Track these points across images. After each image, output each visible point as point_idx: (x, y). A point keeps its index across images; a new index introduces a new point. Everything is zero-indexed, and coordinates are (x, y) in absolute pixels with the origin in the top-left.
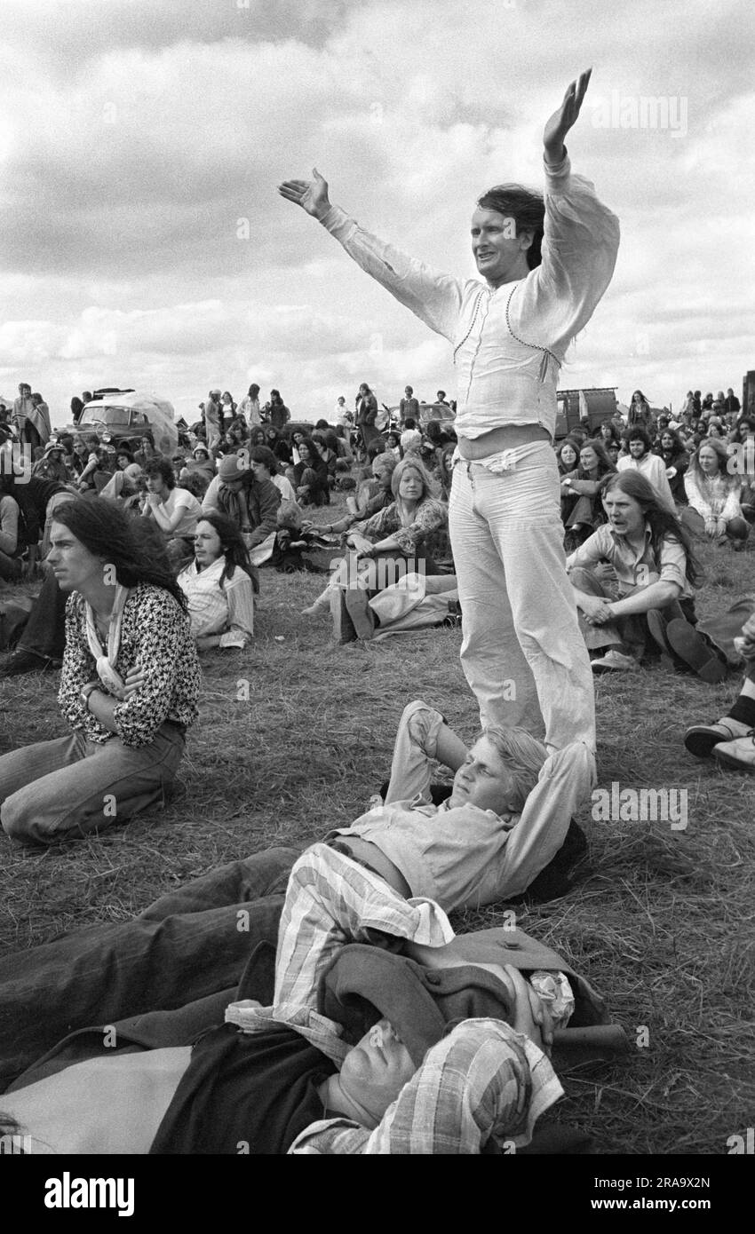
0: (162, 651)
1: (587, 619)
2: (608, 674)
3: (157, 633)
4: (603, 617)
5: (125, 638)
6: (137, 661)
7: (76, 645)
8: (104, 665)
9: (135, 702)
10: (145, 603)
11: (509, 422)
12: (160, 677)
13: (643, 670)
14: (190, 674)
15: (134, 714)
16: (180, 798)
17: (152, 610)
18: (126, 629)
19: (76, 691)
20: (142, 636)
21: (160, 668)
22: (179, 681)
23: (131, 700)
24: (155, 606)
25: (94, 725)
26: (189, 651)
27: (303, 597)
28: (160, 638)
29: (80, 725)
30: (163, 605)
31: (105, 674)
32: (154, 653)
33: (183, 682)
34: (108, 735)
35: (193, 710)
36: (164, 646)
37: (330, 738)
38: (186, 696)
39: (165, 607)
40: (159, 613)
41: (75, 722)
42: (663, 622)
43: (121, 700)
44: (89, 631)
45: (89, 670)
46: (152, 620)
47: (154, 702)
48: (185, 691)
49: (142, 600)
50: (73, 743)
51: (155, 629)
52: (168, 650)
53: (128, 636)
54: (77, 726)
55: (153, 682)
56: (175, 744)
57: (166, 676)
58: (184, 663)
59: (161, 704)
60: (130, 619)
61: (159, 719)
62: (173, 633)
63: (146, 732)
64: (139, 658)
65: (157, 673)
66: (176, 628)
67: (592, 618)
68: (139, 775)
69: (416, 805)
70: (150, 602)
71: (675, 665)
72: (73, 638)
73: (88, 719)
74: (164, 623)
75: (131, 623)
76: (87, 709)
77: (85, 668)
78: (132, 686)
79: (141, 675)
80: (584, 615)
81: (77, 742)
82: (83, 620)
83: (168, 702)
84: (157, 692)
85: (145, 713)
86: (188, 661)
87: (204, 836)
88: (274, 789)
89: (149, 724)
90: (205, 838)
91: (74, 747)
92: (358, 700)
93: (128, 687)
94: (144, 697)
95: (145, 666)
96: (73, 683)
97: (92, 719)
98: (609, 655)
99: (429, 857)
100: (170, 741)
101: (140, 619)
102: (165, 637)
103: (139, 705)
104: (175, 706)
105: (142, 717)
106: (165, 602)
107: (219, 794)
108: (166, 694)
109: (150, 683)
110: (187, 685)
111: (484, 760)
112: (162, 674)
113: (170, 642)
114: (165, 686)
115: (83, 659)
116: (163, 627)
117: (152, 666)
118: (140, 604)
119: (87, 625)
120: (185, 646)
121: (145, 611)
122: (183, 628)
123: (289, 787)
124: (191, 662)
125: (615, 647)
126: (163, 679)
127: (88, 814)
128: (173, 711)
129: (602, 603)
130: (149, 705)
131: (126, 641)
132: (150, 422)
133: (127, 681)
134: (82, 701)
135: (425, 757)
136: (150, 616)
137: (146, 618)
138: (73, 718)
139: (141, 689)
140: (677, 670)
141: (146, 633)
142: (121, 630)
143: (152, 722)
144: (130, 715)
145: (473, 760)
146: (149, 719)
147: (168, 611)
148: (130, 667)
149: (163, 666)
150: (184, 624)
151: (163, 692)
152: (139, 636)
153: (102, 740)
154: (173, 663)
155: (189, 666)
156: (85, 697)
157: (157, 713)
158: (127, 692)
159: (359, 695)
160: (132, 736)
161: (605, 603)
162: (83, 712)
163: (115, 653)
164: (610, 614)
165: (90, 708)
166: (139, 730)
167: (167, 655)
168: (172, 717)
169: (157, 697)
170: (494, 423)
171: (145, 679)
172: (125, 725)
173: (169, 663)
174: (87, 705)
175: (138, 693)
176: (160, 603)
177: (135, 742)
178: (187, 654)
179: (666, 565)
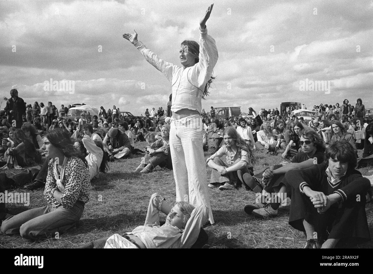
0: (78, 177)
1: (219, 173)
2: (225, 190)
3: (76, 172)
4: (224, 173)
5: (66, 173)
6: (69, 181)
7: (51, 176)
8: (59, 182)
9: (68, 194)
10: (73, 162)
11: (187, 108)
12: (77, 186)
13: (236, 190)
14: (86, 186)
15: (67, 198)
16: (81, 226)
17: (75, 164)
18: (67, 170)
19: (50, 191)
20: (71, 173)
21: (77, 183)
22: (82, 188)
23: (67, 193)
24: (76, 163)
25: (54, 202)
26: (87, 178)
27: (132, 168)
28: (77, 173)
29: (50, 202)
30: (79, 163)
31: (59, 185)
32: (75, 178)
33: (84, 188)
34: (58, 205)
35: (87, 198)
36: (78, 176)
37: (133, 209)
38: (85, 193)
39: (79, 164)
40: (77, 165)
41: (48, 201)
42: (242, 174)
43: (64, 193)
44: (55, 171)
45: (54, 184)
46: (75, 167)
47: (74, 194)
48: (85, 191)
49: (72, 161)
50: (47, 208)
51: (76, 170)
52: (80, 177)
53: (67, 173)
54: (49, 202)
55: (74, 187)
56: (80, 209)
57: (78, 186)
58: (85, 183)
59: (76, 194)
60: (68, 167)
61: (75, 199)
62: (82, 172)
63: (71, 203)
64: (70, 180)
65: (76, 185)
66: (83, 171)
67: (221, 173)
68: (68, 218)
69: (154, 226)
70: (74, 162)
71: (246, 188)
72: (50, 174)
73: (53, 200)
74: (79, 169)
75: (68, 168)
76: (53, 197)
77: (53, 183)
78: (67, 188)
79: (70, 185)
80: (218, 172)
81: (48, 208)
82: (53, 168)
83: (78, 194)
84: (75, 190)
85: (71, 197)
86: (86, 182)
87: (87, 237)
88: (112, 224)
89: (72, 201)
90: (87, 238)
91: (47, 209)
92: (145, 198)
93: (66, 189)
94: (71, 192)
95: (72, 182)
96: (49, 188)
97: (54, 200)
98: (225, 184)
99: (154, 241)
100: (79, 208)
101: (71, 167)
102: (79, 173)
103: (69, 194)
104: (81, 196)
105: (69, 198)
106: (79, 162)
107: (94, 225)
108: (78, 191)
109: (73, 188)
110: (85, 189)
111: (176, 211)
112: (77, 185)
113: (81, 175)
114: (78, 189)
115: (53, 180)
116: (78, 170)
117: (74, 182)
118: (71, 162)
119: (55, 169)
120: (86, 177)
121: (72, 165)
122: (85, 171)
123: (117, 223)
124: (87, 182)
125: (228, 182)
126: (77, 187)
127: (49, 230)
128: (80, 198)
129: (223, 168)
130: (72, 195)
131: (67, 174)
132: (90, 115)
133: (66, 187)
134: (51, 194)
135: (157, 211)
136: (74, 166)
137: (73, 167)
138: (48, 199)
139: (70, 189)
140: (246, 189)
141: (72, 172)
142: (65, 171)
143: (73, 200)
144: (66, 198)
145: (173, 211)
146: (72, 199)
147: (80, 165)
148: (67, 183)
149: (78, 182)
150: (86, 170)
151: (77, 191)
152: (70, 173)
153: (56, 206)
154: (81, 181)
155: (87, 183)
156: (52, 193)
157: (74, 197)
158: (66, 190)
159: (145, 196)
160: (66, 204)
161: (225, 168)
162: (51, 198)
163: (63, 178)
164: (226, 172)
165: (53, 196)
166: (68, 203)
167: (79, 179)
168: (80, 199)
169: (75, 192)
170: (182, 108)
171: (72, 186)
172: (64, 201)
173: (80, 182)
174: (53, 195)
175: (69, 191)
176: (78, 162)
177: (67, 207)
178: (86, 179)
179: (243, 156)
